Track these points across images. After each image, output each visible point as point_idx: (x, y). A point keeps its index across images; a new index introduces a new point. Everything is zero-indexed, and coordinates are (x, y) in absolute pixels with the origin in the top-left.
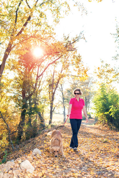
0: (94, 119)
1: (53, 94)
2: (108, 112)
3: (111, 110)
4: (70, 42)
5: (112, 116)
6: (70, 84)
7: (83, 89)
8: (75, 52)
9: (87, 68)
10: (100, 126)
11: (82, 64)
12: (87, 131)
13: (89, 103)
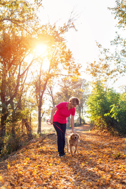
0: (88, 124)
1: (41, 97)
2: (109, 114)
3: (112, 110)
4: (57, 32)
5: (113, 117)
6: (60, 87)
7: (75, 92)
8: (64, 47)
9: (79, 66)
10: (98, 132)
11: (73, 61)
12: (83, 139)
13: (82, 108)
